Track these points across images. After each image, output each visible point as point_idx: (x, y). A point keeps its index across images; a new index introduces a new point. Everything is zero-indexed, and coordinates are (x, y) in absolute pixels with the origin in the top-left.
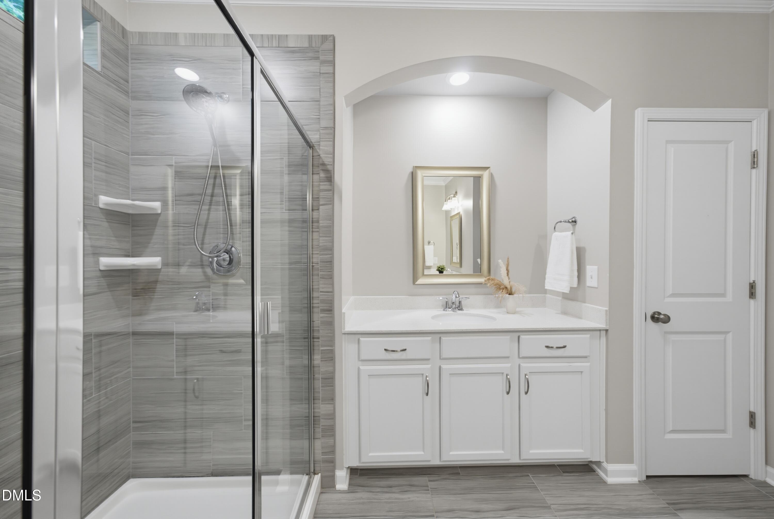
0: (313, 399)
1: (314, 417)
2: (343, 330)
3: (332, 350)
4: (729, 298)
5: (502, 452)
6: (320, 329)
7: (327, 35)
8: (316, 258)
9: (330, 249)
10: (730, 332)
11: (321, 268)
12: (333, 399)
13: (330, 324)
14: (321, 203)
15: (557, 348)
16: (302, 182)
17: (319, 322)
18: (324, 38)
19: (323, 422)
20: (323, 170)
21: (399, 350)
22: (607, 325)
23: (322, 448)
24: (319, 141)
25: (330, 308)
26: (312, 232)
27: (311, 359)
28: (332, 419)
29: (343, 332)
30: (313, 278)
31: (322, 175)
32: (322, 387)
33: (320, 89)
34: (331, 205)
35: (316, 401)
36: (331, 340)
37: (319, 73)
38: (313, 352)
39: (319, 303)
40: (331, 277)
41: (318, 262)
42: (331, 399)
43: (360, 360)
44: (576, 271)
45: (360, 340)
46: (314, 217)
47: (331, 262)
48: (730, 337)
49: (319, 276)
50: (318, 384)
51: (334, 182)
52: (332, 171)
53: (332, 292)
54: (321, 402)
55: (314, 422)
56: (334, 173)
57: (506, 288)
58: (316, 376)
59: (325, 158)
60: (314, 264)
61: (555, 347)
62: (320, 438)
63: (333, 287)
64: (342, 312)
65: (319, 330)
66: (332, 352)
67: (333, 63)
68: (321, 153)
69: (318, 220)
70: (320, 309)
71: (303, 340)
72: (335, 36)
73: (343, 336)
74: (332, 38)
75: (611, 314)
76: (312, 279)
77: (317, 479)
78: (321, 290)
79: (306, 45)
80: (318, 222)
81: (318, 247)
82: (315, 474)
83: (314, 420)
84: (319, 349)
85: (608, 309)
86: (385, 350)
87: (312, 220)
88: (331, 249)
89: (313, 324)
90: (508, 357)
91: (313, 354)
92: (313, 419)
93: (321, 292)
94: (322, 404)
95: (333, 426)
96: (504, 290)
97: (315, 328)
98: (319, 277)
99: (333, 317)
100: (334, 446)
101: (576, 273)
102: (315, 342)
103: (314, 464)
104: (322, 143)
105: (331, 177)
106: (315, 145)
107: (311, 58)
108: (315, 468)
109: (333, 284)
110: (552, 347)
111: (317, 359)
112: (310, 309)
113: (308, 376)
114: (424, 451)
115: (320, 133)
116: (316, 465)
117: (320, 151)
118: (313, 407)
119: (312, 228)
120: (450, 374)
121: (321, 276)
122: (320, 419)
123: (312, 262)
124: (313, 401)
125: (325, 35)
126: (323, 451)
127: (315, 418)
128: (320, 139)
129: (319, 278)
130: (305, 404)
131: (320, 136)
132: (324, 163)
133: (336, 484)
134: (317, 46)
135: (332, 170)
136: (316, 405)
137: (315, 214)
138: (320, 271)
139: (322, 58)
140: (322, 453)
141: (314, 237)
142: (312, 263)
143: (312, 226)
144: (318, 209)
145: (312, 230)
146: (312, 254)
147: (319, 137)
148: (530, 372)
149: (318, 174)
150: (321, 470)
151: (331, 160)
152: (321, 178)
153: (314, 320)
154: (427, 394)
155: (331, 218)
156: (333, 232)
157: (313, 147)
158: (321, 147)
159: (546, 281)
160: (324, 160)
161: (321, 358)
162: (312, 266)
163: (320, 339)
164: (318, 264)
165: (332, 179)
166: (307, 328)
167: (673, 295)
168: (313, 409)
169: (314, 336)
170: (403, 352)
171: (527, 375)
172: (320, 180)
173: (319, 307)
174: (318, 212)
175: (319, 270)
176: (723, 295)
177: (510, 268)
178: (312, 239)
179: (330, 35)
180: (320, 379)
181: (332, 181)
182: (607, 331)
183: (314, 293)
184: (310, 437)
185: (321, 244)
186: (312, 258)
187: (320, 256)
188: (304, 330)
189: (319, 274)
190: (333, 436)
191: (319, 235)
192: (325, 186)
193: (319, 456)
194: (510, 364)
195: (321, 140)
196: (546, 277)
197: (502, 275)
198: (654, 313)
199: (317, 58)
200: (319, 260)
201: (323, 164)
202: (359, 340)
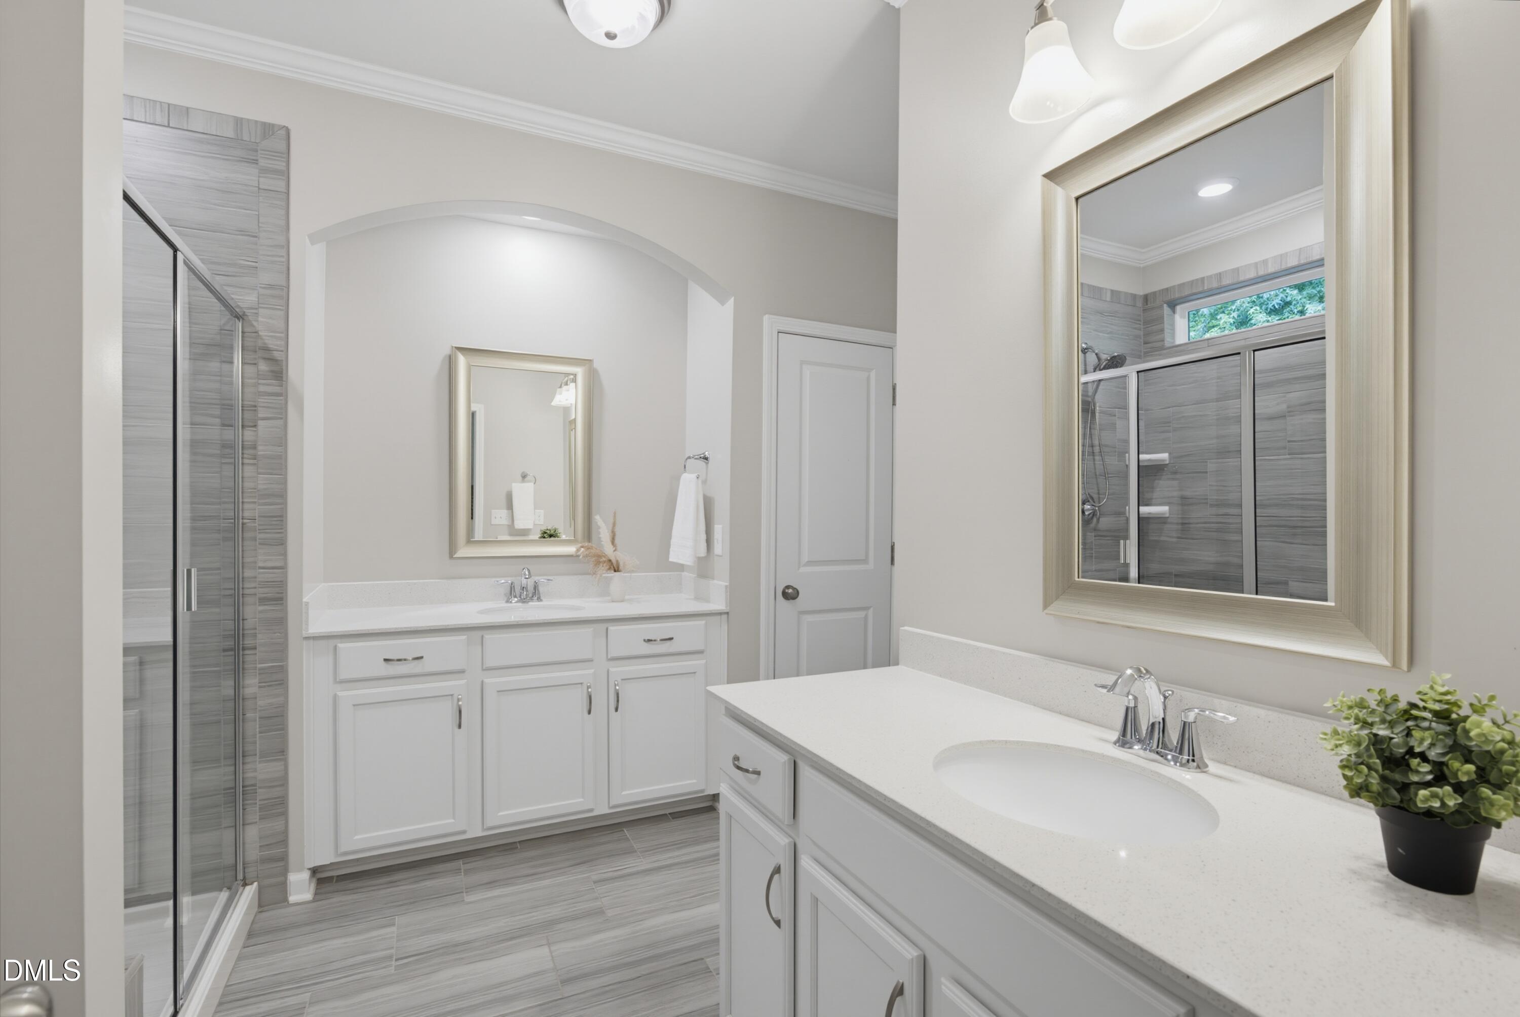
0: (243, 756)
1: (243, 787)
2: (304, 632)
3: (282, 667)
4: (871, 566)
5: (582, 800)
6: (257, 632)
7: (273, 125)
8: (251, 510)
9: (280, 496)
10: (871, 607)
11: (261, 527)
12: (283, 752)
13: (280, 623)
14: (260, 415)
15: (662, 640)
16: (220, 376)
17: (256, 621)
18: (268, 129)
19: (262, 794)
20: (265, 359)
21: (411, 659)
22: (726, 607)
23: (260, 838)
24: (257, 307)
25: (280, 595)
26: (243, 464)
27: (237, 687)
28: (282, 785)
29: (305, 635)
30: (244, 544)
31: (263, 367)
32: (260, 732)
33: (259, 215)
34: (282, 420)
35: (248, 759)
36: (281, 650)
37: (257, 189)
38: (243, 673)
39: (255, 588)
40: (282, 543)
41: (255, 517)
42: (280, 752)
43: (338, 680)
44: (704, 532)
45: (338, 648)
46: (246, 438)
47: (281, 516)
48: (871, 611)
49: (256, 540)
50: (252, 727)
51: (287, 382)
52: (284, 362)
53: (284, 568)
54: (258, 759)
55: (245, 796)
56: (287, 364)
57: (610, 561)
58: (249, 715)
59: (268, 338)
60: (245, 521)
61: (659, 640)
62: (256, 822)
63: (285, 560)
64: (302, 600)
65: (255, 635)
66: (283, 670)
67: (285, 174)
68: (260, 327)
69: (255, 445)
70: (257, 597)
71: (222, 654)
72: (289, 128)
73: (305, 642)
74: (283, 132)
75: (732, 592)
76: (243, 546)
77: (249, 893)
78: (261, 564)
79: (230, 134)
80: (254, 447)
81: (255, 490)
82: (245, 885)
83: (245, 793)
84: (256, 667)
85: (728, 584)
86: (386, 660)
87: (243, 445)
88: (282, 495)
89: (243, 624)
90: (591, 660)
91: (243, 677)
92: (243, 791)
93: (260, 568)
94: (260, 762)
95: (283, 797)
96: (605, 565)
97: (246, 632)
98: (257, 543)
99: (285, 611)
100: (286, 832)
101: (703, 537)
102: (245, 656)
103: (244, 868)
104: (262, 311)
105: (281, 373)
106: (247, 314)
107: (239, 159)
108: (246, 875)
109: (285, 554)
110: (655, 641)
111: (251, 685)
112: (237, 599)
113: (233, 717)
114: (454, 818)
115: (258, 293)
116: (246, 870)
117: (258, 325)
118: (243, 770)
119: (242, 458)
120: (498, 691)
121: (260, 541)
122: (256, 789)
123: (243, 517)
124: (243, 759)
125: (270, 124)
126: (260, 844)
127: (245, 789)
128: (258, 303)
129: (258, 545)
130: (224, 766)
131: (258, 298)
132: (267, 347)
133: (288, 895)
134: (253, 140)
135: (282, 360)
136: (247, 767)
137: (249, 434)
138: (259, 533)
139: (263, 162)
140: (260, 846)
141: (246, 474)
142: (242, 519)
143: (243, 454)
144: (255, 426)
145: (242, 461)
146: (243, 502)
147: (257, 300)
148: (622, 680)
149: (255, 364)
150: (258, 877)
151: (283, 343)
152: (260, 373)
153: (245, 618)
154: (460, 727)
155: (282, 441)
156: (286, 467)
157: (245, 318)
158: (260, 319)
159: (671, 549)
160: (266, 341)
161: (259, 683)
162: (243, 524)
163: (257, 648)
164: (255, 519)
165: (284, 376)
166: (233, 633)
167: (810, 563)
168: (243, 773)
169: (245, 646)
170: (416, 661)
171: (618, 686)
172: (258, 375)
173: (255, 594)
174: (255, 431)
175: (258, 531)
176: (865, 561)
177: (617, 530)
178: (242, 478)
179: (279, 126)
180: (258, 719)
181: (284, 379)
182: (727, 613)
183: (245, 570)
184: (238, 823)
185: (260, 487)
186: (243, 510)
187: (259, 505)
188: (223, 635)
189: (256, 537)
190: (285, 814)
191: (257, 469)
192: (271, 387)
193: (252, 853)
194: (593, 670)
195: (260, 305)
196: (671, 543)
197: (602, 540)
198: (788, 587)
199: (255, 162)
200: (257, 514)
201: (266, 349)
202: (335, 648)
